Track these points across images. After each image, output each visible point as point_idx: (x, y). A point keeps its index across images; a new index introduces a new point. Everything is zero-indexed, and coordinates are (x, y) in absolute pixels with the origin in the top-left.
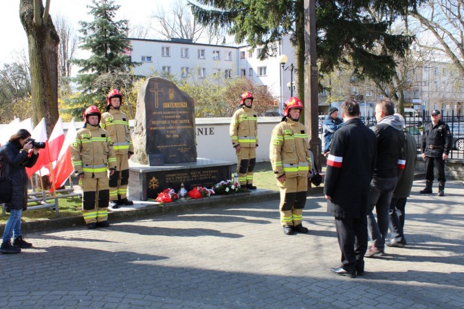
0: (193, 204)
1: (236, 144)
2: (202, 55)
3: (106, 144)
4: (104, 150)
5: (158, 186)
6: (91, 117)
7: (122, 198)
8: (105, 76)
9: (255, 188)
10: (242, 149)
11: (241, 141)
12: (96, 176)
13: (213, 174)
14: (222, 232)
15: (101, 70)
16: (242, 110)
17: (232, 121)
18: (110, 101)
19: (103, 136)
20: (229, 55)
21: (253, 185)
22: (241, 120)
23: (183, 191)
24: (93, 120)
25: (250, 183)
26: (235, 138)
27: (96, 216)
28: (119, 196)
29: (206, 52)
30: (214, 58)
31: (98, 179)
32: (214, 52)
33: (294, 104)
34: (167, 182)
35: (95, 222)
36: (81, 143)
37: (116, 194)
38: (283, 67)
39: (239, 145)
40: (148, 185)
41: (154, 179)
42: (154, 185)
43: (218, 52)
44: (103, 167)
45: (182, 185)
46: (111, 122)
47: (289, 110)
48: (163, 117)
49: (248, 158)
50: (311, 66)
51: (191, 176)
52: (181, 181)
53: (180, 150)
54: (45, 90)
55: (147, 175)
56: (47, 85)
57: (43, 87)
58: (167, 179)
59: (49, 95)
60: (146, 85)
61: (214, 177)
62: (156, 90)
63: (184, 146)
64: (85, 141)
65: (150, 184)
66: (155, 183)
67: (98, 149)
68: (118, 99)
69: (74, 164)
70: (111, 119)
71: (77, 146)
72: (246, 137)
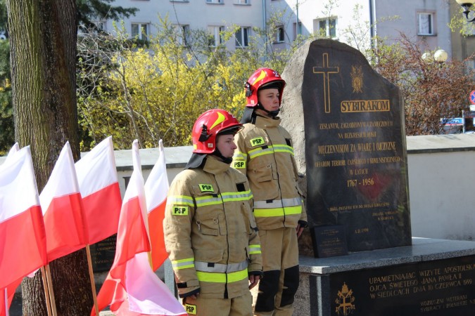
5: (353, 307)
13: (466, 275)
18: (258, 96)
19: (241, 187)
31: (232, 300)
34: (373, 296)
36: (196, 207)
38: (467, 13)
40: (334, 305)
41: (345, 289)
42: (344, 305)
46: (265, 147)
48: (340, 136)
51: (420, 279)
52: (401, 292)
53: (376, 217)
54: (53, 72)
55: (333, 281)
56: (59, 59)
57: (49, 64)
58: (372, 289)
59: (63, 86)
60: (304, 58)
61: (468, 282)
62: (326, 70)
63: (386, 207)
64: (204, 202)
65: (337, 301)
66: (348, 300)
67: (237, 223)
68: (275, 91)
69: (178, 265)
70: (262, 142)
71: (186, 213)
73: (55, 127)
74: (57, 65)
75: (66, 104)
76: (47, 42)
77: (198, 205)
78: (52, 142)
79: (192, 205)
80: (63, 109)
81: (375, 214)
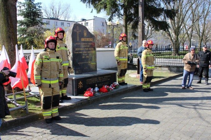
1: (119, 61)
3: (59, 64)
4: (58, 68)
6: (50, 44)
7: (64, 95)
9: (126, 84)
10: (121, 64)
11: (121, 59)
12: (52, 86)
13: (108, 78)
16: (121, 43)
18: (57, 35)
19: (58, 58)
21: (125, 83)
22: (121, 48)
23: (97, 89)
25: (124, 81)
26: (118, 58)
28: (62, 94)
29: (64, 24)
30: (68, 26)
31: (53, 88)
32: (67, 24)
33: (151, 43)
34: (87, 84)
35: (51, 117)
38: (109, 27)
39: (120, 62)
40: (78, 86)
41: (80, 82)
43: (69, 24)
44: (56, 80)
45: (96, 85)
47: (149, 45)
48: (81, 46)
49: (124, 69)
50: (142, 24)
51: (98, 79)
52: (94, 82)
54: (9, 29)
55: (77, 81)
56: (11, 26)
57: (8, 27)
58: (87, 82)
59: (12, 32)
60: (72, 28)
61: (109, 79)
65: (78, 85)
66: (81, 85)
67: (54, 67)
68: (62, 34)
69: (36, 78)
70: (58, 47)
71: (39, 64)
72: (124, 57)
73: (10, 43)
74: (11, 27)
75: (13, 37)
76: (8, 21)
78: (9, 46)
80: (12, 38)
81: (89, 64)
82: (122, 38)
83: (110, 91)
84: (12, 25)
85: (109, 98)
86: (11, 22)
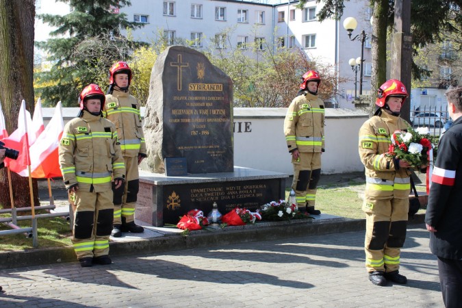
0: (230, 235)
1: (294, 147)
2: (222, 15)
3: (111, 142)
4: (109, 151)
5: (179, 205)
6: (90, 101)
7: (127, 221)
8: (90, 42)
9: (318, 213)
10: (301, 155)
11: (300, 143)
12: (96, 190)
13: (258, 191)
14: (281, 278)
15: (82, 32)
16: (303, 96)
17: (289, 113)
18: (114, 78)
19: (107, 130)
20: (262, 16)
21: (316, 209)
22: (301, 112)
23: (215, 215)
24: (94, 105)
25: (310, 205)
26: (292, 138)
27: (92, 248)
28: (123, 218)
29: (227, 12)
31: (98, 194)
32: (239, 11)
33: (395, 91)
34: (193, 200)
35: (92, 256)
36: (76, 140)
37: (120, 216)
38: (350, 35)
39: (297, 149)
40: (166, 203)
41: (174, 194)
43: (245, 11)
44: (106, 176)
45: (215, 205)
46: (115, 109)
47: (387, 99)
48: (188, 104)
49: (309, 169)
50: (403, 35)
51: (226, 192)
52: (212, 199)
53: (210, 154)
54: (16, 59)
56: (19, 52)
57: (13, 54)
58: (193, 196)
59: (21, 67)
62: (179, 64)
63: (217, 148)
64: (81, 137)
65: (168, 201)
66: (175, 201)
67: (100, 150)
68: (125, 76)
69: (64, 171)
70: (115, 105)
71: (68, 144)
72: (308, 137)
73: (16, 91)
74: (19, 54)
75: (24, 78)
76: (13, 41)
77: (78, 139)
78: (14, 100)
79: (73, 139)
81: (208, 152)
82: (307, 82)
83: (251, 223)
84: (22, 49)
85: (247, 241)
86: (20, 43)
